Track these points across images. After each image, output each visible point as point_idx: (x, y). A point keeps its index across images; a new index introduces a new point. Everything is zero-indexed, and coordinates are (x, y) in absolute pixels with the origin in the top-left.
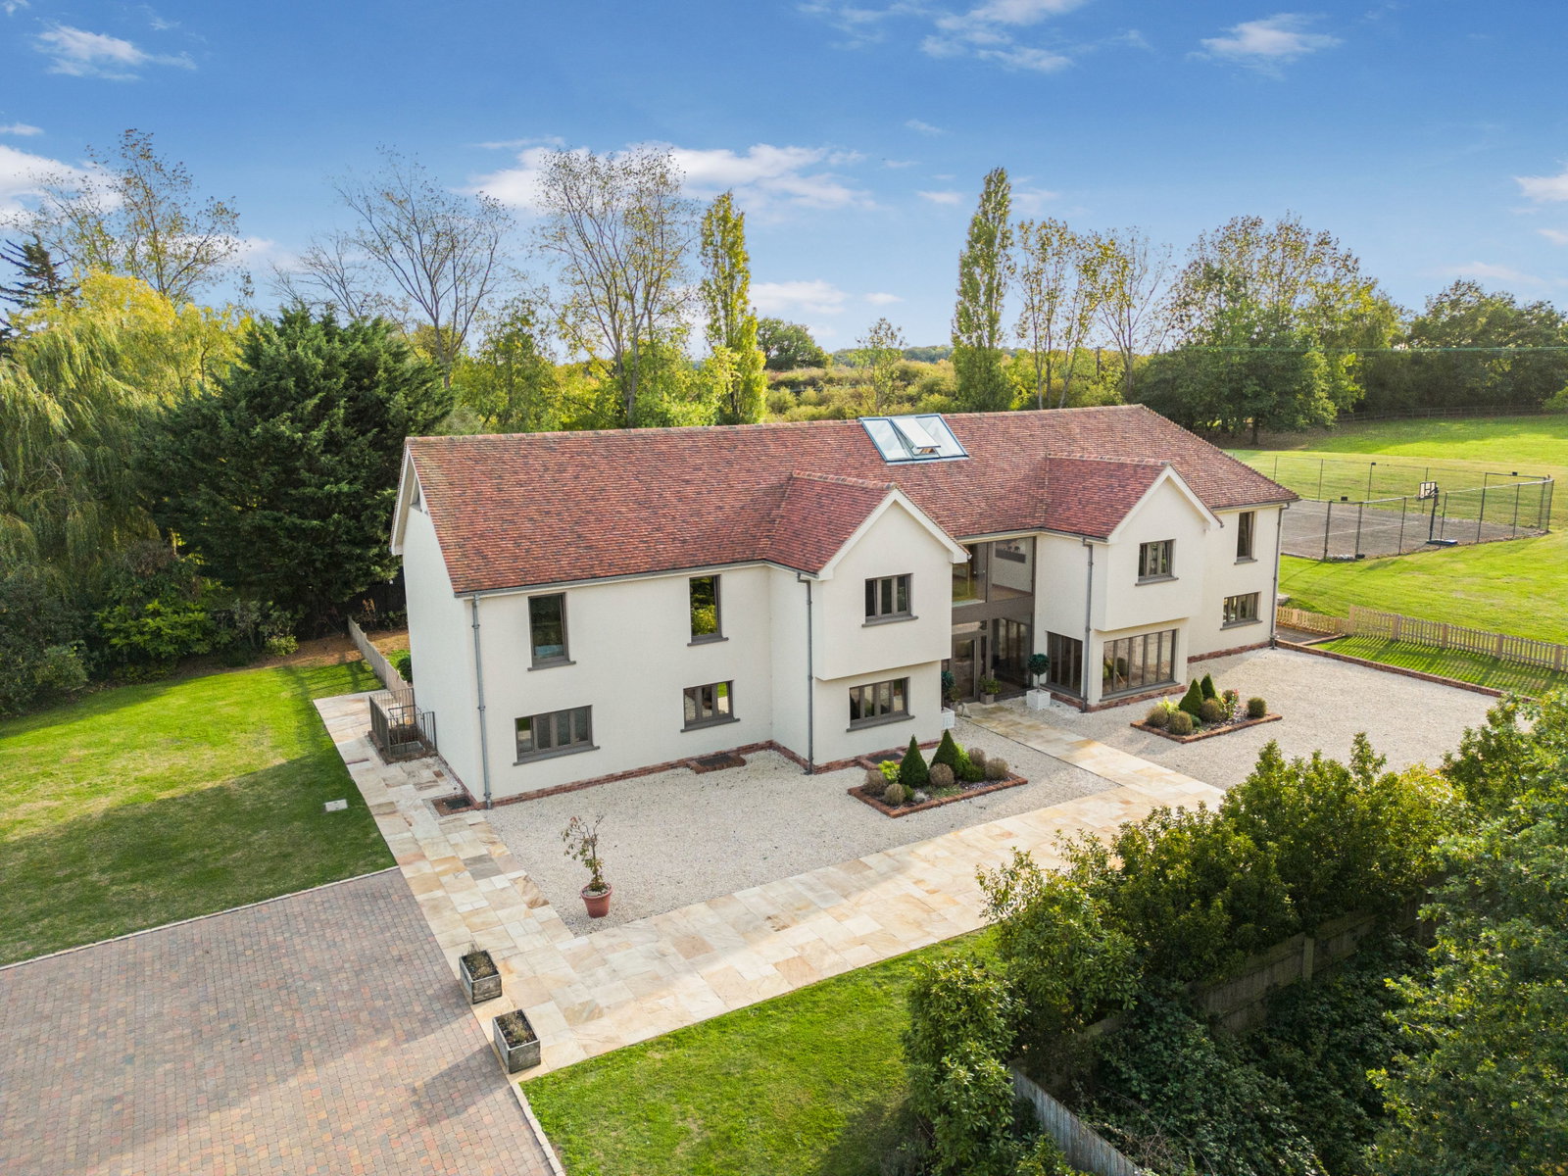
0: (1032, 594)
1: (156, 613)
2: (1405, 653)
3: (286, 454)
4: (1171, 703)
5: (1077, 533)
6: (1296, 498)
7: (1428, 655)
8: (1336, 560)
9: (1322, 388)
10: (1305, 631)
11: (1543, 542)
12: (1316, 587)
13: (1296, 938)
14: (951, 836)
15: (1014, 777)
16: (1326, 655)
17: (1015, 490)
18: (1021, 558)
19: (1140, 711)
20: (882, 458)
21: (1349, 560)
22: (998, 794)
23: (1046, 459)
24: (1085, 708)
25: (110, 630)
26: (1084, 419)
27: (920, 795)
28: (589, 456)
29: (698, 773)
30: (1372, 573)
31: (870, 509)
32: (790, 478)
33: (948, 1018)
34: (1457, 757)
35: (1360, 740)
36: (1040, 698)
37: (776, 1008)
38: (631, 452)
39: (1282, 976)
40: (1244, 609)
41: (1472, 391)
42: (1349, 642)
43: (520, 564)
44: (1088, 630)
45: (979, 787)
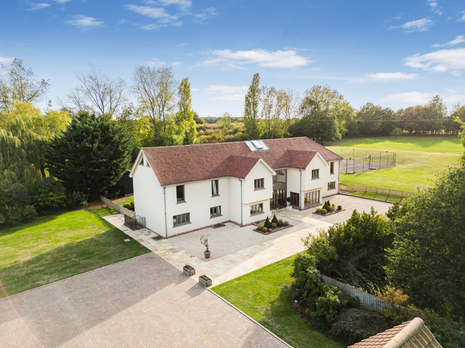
0: (286, 183)
1: (52, 196)
2: (369, 194)
3: (87, 151)
4: (321, 207)
5: (298, 168)
6: (343, 159)
7: (374, 195)
8: (349, 174)
9: (338, 130)
10: (345, 190)
11: (394, 168)
12: (346, 180)
13: (363, 248)
14: (280, 238)
15: (290, 225)
16: (351, 196)
17: (281, 158)
18: (283, 174)
19: (314, 210)
20: (251, 151)
21: (352, 173)
22: (288, 229)
23: (287, 150)
24: (300, 210)
25: (39, 201)
26: (294, 140)
27: (270, 230)
28: (184, 151)
29: (215, 228)
30: (358, 176)
31: (255, 163)
32: (231, 156)
33: (305, 263)
34: (388, 213)
35: (372, 208)
36: (290, 208)
37: (257, 272)
38: (194, 150)
39: (361, 256)
40: (332, 186)
41: (372, 131)
42: (356, 193)
43: (174, 178)
44: (301, 191)
45: (283, 228)
